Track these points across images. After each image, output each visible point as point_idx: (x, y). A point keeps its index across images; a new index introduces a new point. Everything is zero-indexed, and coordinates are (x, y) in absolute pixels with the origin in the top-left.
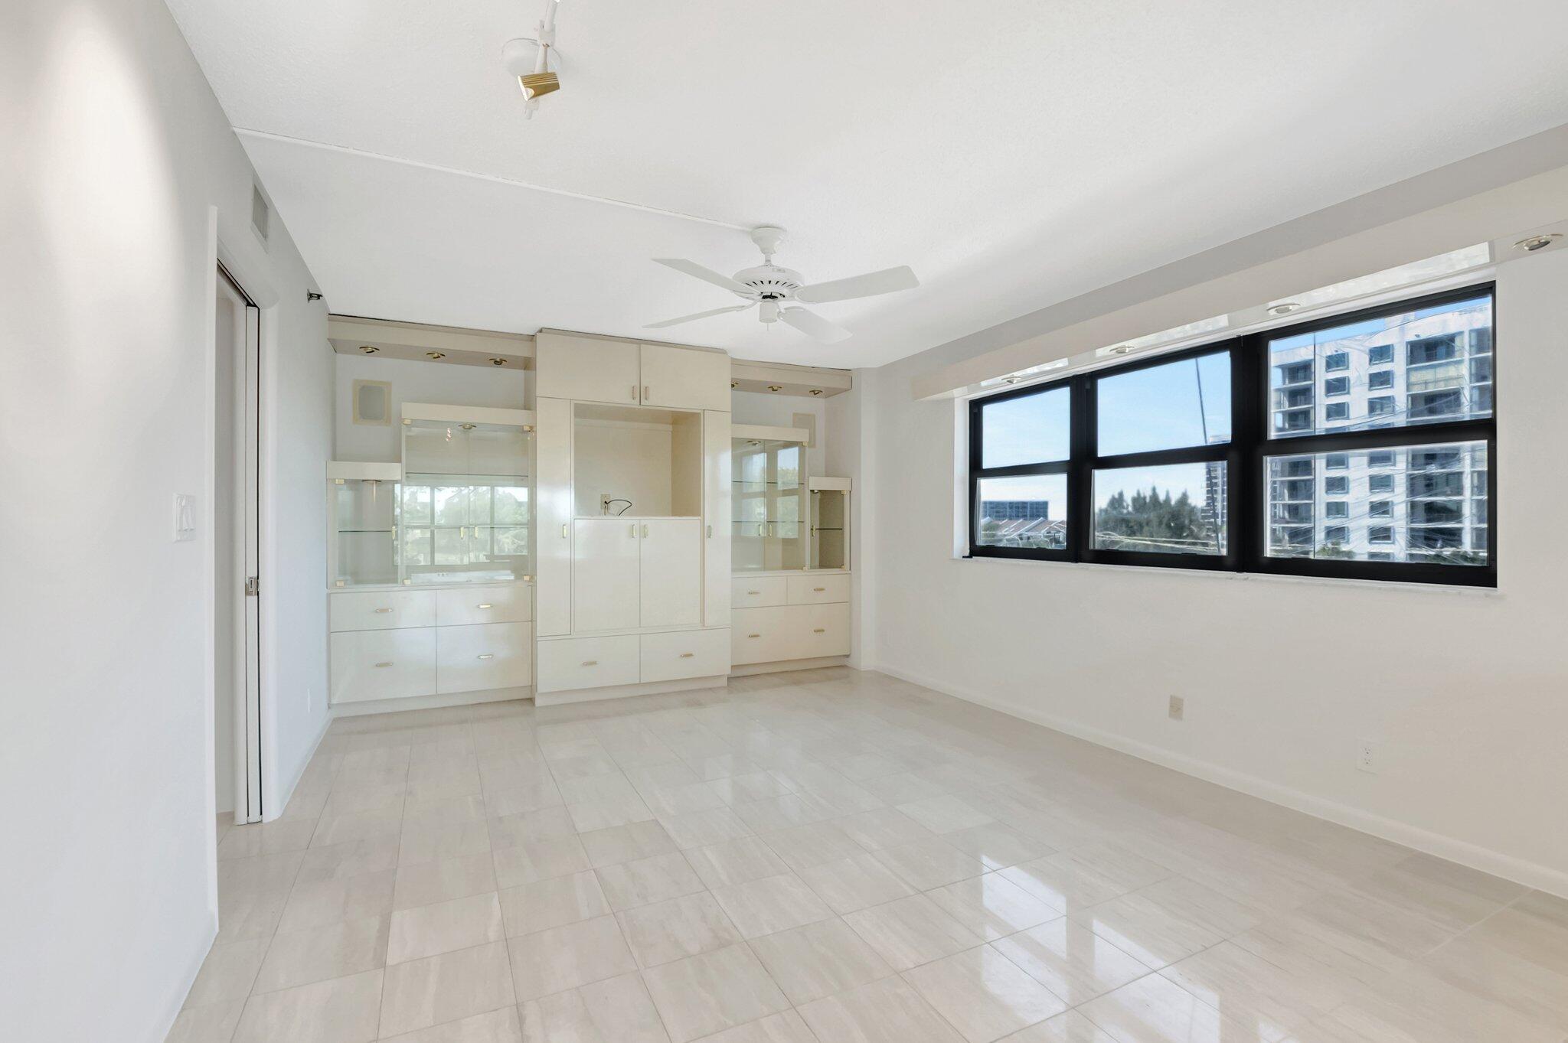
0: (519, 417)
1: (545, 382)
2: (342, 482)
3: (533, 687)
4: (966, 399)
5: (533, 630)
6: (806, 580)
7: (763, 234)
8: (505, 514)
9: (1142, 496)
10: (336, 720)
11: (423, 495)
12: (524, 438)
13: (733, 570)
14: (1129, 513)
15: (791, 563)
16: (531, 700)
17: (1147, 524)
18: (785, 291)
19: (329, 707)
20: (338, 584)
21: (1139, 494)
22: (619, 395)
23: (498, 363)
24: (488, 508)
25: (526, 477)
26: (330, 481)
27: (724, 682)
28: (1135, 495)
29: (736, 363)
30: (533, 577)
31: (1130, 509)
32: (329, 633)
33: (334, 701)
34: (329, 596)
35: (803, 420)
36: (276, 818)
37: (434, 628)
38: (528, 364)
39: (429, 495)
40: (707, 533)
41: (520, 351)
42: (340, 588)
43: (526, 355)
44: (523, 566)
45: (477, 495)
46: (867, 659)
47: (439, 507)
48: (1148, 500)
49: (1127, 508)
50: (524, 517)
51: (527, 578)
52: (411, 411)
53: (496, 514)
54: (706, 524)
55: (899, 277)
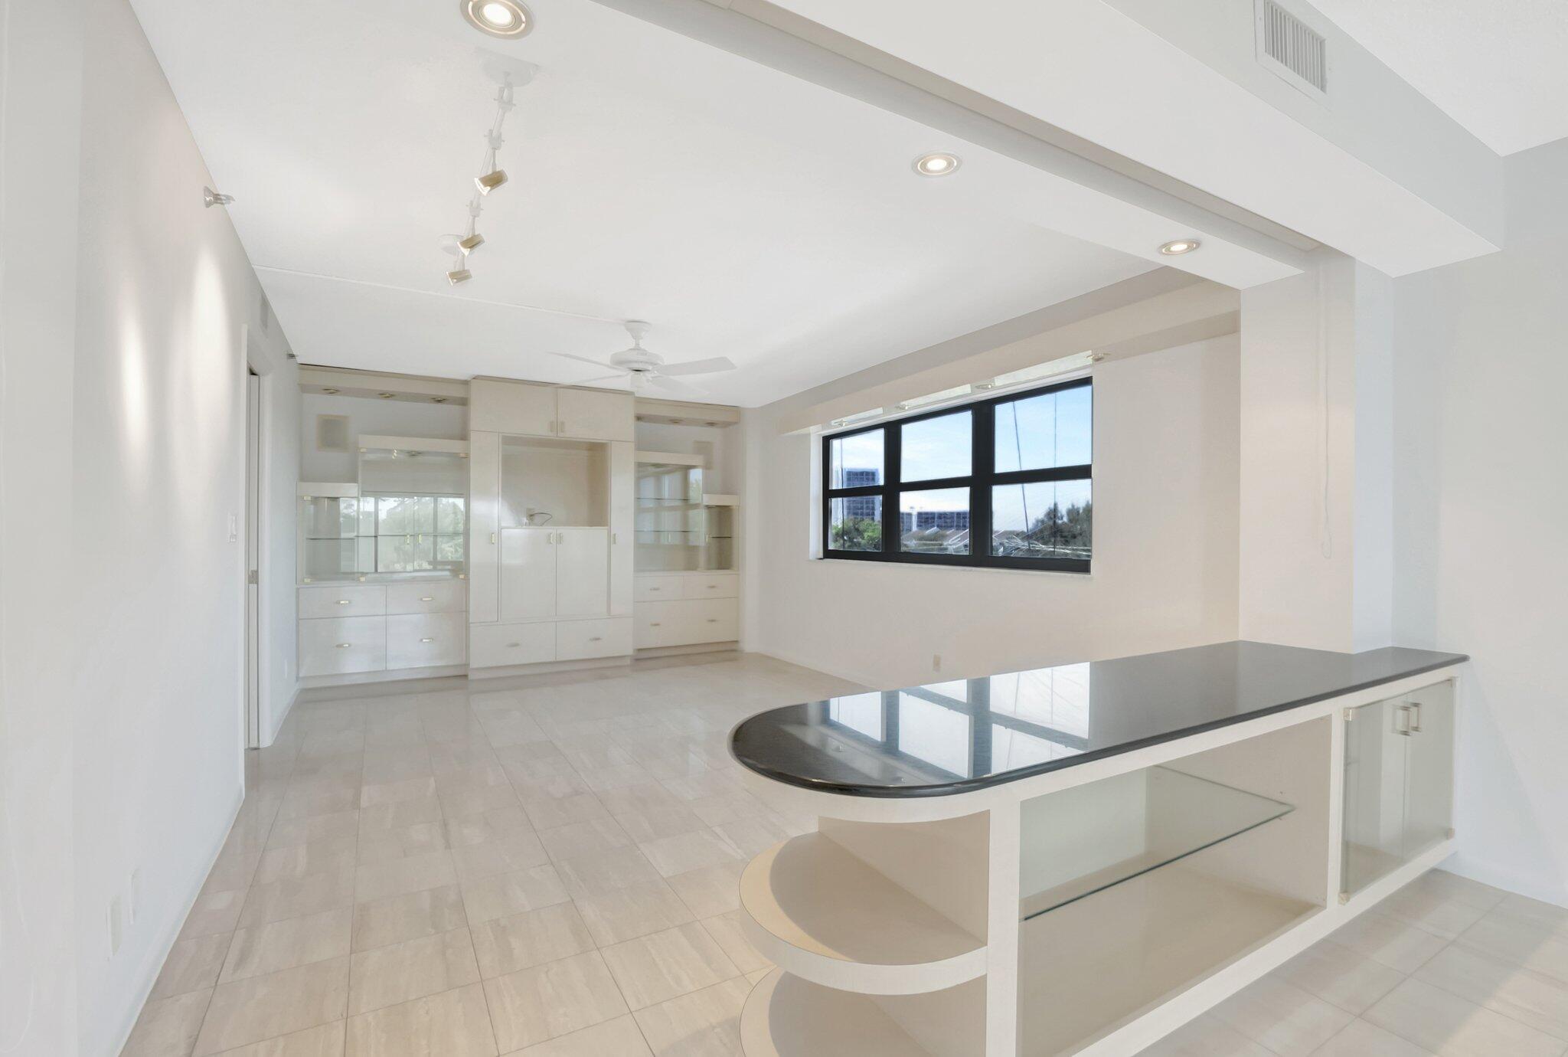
0: (455, 446)
1: (479, 418)
2: (309, 498)
3: (467, 665)
4: (820, 435)
5: (467, 619)
6: (703, 579)
7: (634, 326)
8: (446, 523)
9: (1076, 507)
10: (305, 691)
11: (368, 505)
12: (460, 463)
13: (634, 571)
14: (1064, 523)
15: (691, 566)
16: (466, 676)
17: (1081, 534)
18: (650, 368)
19: (298, 678)
20: (306, 580)
21: (1073, 506)
22: (539, 428)
23: (439, 401)
24: (431, 516)
25: (462, 490)
26: (300, 499)
27: (628, 662)
28: (1070, 507)
29: (640, 401)
30: (467, 575)
31: (1065, 519)
32: (298, 619)
33: (301, 675)
34: (298, 589)
35: (702, 448)
36: (270, 745)
37: (385, 617)
38: (464, 402)
39: (373, 504)
40: (612, 539)
41: (456, 392)
42: (307, 584)
43: (462, 396)
44: (460, 568)
45: (420, 506)
46: (751, 644)
47: (382, 516)
48: (1081, 511)
49: (1062, 519)
50: (461, 527)
51: (462, 576)
52: (368, 443)
53: (439, 524)
54: (612, 533)
55: (722, 363)
